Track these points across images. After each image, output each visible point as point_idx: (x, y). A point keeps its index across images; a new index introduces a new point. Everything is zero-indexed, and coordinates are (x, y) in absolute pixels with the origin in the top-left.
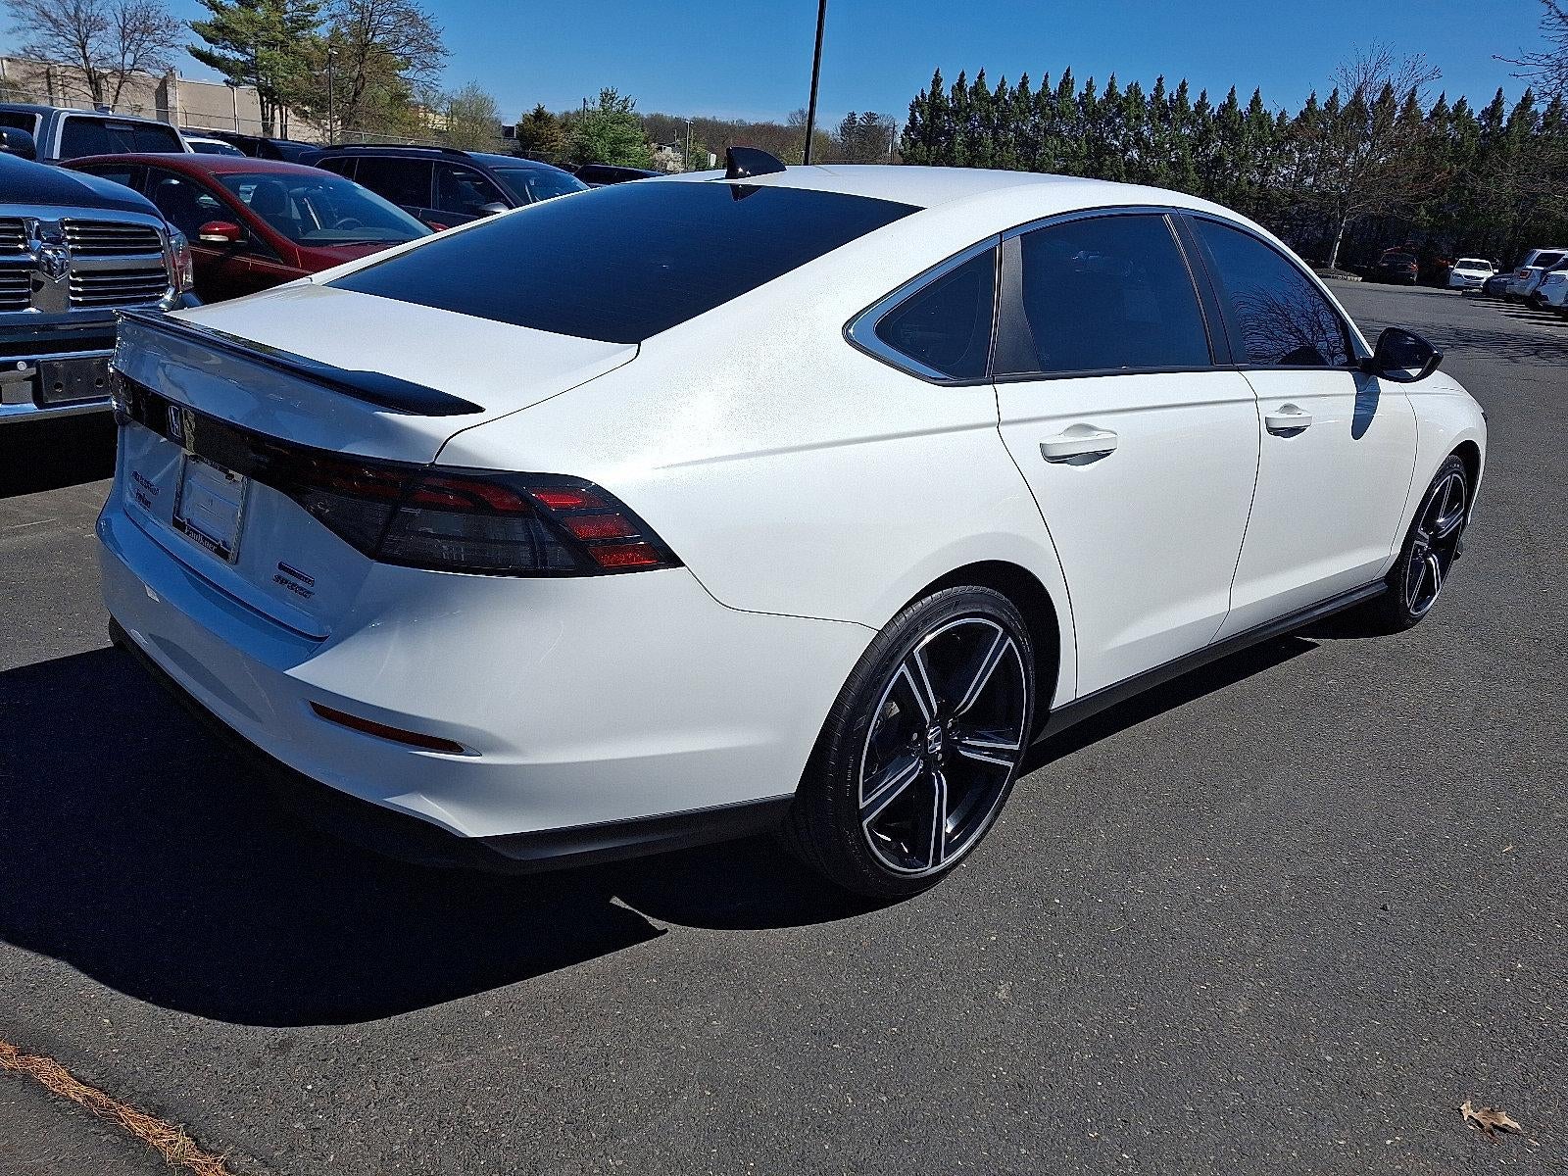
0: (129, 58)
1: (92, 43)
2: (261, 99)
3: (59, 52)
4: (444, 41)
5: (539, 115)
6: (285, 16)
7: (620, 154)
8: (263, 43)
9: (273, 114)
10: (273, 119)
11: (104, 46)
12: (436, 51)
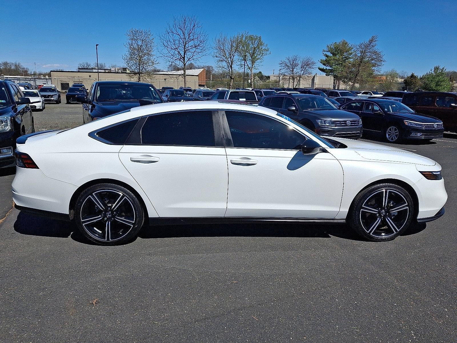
0: (302, 72)
1: (295, 70)
2: (334, 78)
3: (288, 73)
4: (384, 58)
5: (412, 76)
6: (344, 57)
7: (439, 85)
8: (337, 64)
9: (336, 82)
10: (336, 83)
11: (297, 70)
12: (381, 61)
